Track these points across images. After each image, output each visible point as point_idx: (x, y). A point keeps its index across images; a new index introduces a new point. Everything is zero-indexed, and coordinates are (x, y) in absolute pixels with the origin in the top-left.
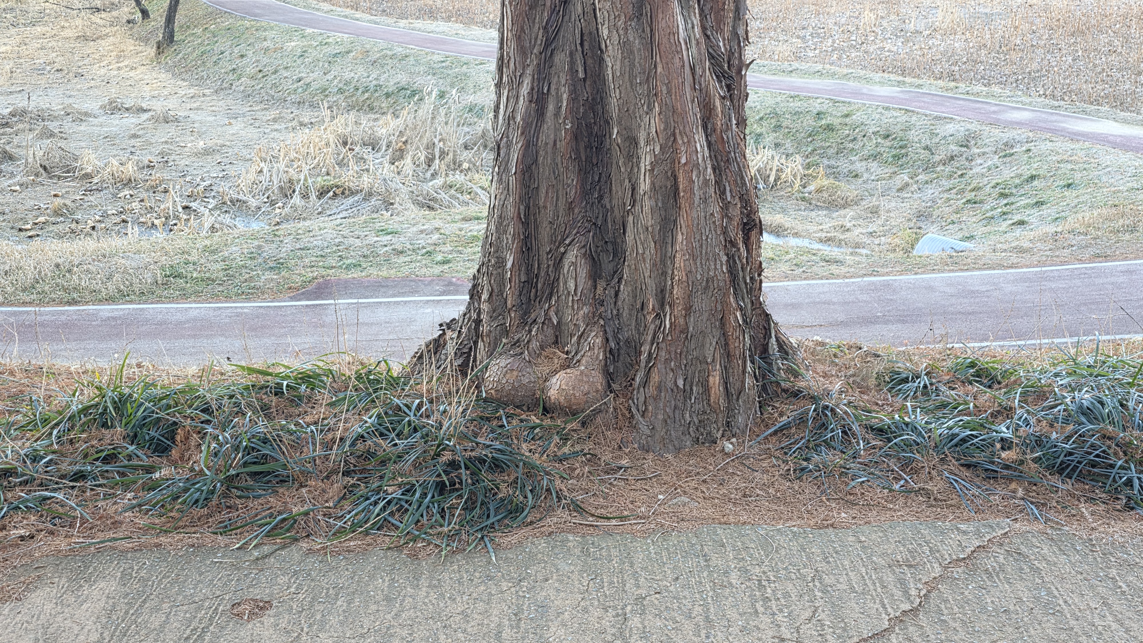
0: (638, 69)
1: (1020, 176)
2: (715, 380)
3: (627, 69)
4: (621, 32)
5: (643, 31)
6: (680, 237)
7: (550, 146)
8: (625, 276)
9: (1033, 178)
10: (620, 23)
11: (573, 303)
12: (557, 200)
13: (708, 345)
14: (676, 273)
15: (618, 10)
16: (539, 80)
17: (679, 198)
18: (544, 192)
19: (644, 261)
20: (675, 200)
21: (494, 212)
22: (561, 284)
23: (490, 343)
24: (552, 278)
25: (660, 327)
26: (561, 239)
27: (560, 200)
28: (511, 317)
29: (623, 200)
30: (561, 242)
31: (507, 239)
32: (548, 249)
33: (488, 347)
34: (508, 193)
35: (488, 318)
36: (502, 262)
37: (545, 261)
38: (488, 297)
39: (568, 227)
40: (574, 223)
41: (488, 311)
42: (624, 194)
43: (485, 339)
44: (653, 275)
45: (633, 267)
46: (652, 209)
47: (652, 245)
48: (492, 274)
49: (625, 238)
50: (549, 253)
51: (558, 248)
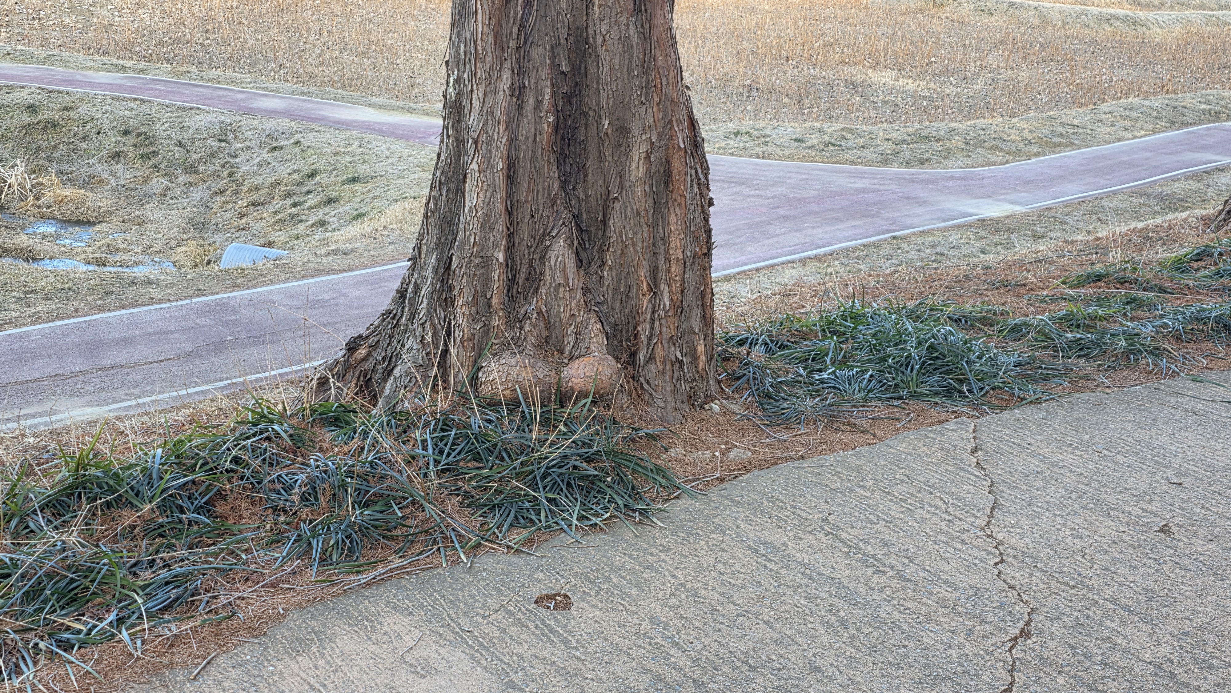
0: (636, 61)
1: (297, 171)
2: (701, 348)
3: (626, 62)
4: (623, 27)
5: (642, 26)
6: (673, 218)
7: (531, 140)
8: (609, 262)
9: (313, 174)
10: (621, 19)
11: (564, 294)
12: (538, 193)
13: (694, 317)
14: (672, 252)
15: (620, 7)
16: (518, 74)
17: (672, 182)
18: (526, 186)
19: (634, 244)
20: (666, 184)
21: (476, 211)
22: (548, 277)
23: (473, 347)
24: (538, 272)
25: (659, 305)
26: (544, 232)
27: (541, 193)
28: (499, 316)
29: (607, 188)
30: (544, 235)
31: (494, 236)
32: (529, 244)
33: (470, 352)
34: (494, 190)
35: (470, 321)
36: (487, 261)
37: (526, 256)
38: (470, 299)
39: (551, 219)
40: (557, 215)
41: (470, 314)
42: (609, 183)
43: (466, 344)
44: (647, 257)
45: (619, 252)
46: (646, 194)
47: (645, 228)
48: (475, 275)
49: (605, 225)
50: (531, 247)
51: (542, 242)
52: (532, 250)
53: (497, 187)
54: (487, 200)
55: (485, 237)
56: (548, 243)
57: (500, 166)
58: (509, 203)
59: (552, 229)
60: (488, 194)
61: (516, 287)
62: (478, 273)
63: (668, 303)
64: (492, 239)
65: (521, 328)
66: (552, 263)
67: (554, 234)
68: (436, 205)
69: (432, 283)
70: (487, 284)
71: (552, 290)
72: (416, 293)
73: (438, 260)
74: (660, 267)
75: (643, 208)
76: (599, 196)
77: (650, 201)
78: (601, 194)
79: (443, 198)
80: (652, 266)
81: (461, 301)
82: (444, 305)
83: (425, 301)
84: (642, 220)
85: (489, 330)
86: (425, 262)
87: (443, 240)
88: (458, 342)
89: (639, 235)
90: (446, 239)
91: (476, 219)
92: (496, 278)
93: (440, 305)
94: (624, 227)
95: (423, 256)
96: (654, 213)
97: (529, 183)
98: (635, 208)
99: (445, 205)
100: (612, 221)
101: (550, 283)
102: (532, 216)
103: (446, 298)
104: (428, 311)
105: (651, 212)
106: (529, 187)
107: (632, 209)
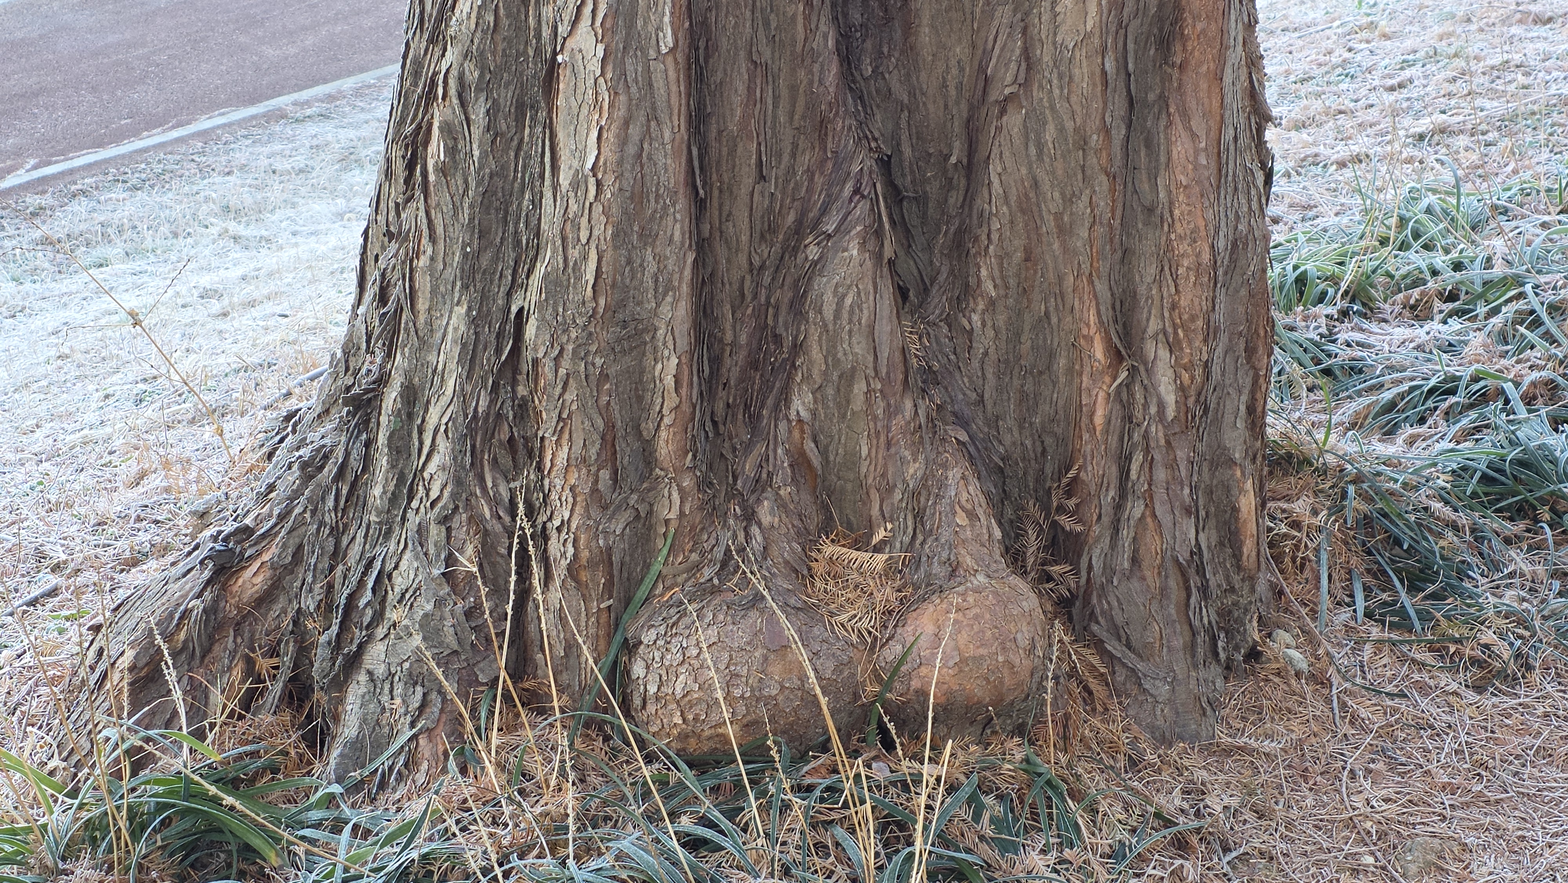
6: (1181, 148)
8: (989, 287)
11: (867, 400)
12: (775, 106)
14: (1183, 247)
17: (1184, 39)
18: (741, 88)
19: (1064, 231)
20: (1165, 44)
21: (599, 184)
22: (816, 353)
23: (609, 584)
24: (788, 341)
25: (1146, 406)
26: (799, 223)
27: (784, 104)
28: (681, 490)
29: (982, 69)
30: (799, 231)
31: (660, 259)
32: (757, 261)
33: (600, 600)
34: (653, 116)
35: (595, 513)
36: (638, 333)
37: (749, 297)
38: (593, 451)
39: (819, 180)
40: (837, 166)
41: (595, 490)
42: (987, 54)
43: (584, 576)
44: (1104, 267)
45: (1019, 255)
46: (1106, 84)
47: (1102, 183)
48: (604, 377)
49: (968, 177)
50: (762, 267)
51: (795, 251)
52: (767, 279)
53: (661, 104)
54: (631, 150)
55: (629, 262)
56: (813, 252)
57: (667, 40)
58: (695, 152)
59: (825, 211)
60: (635, 131)
61: (722, 394)
62: (612, 371)
63: (1170, 399)
64: (652, 267)
65: (749, 517)
66: (828, 312)
67: (831, 228)
68: (452, 151)
69: (461, 395)
70: (640, 399)
71: (830, 391)
72: (410, 416)
73: (473, 322)
74: (1142, 290)
75: (1094, 124)
76: (953, 92)
77: (1119, 105)
78: (960, 87)
79: (476, 132)
80: (1118, 292)
81: (563, 454)
82: (506, 461)
83: (443, 445)
84: (1092, 160)
85: (650, 528)
86: (430, 323)
87: (485, 262)
88: (559, 572)
89: (1082, 205)
90: (496, 259)
91: (598, 209)
92: (669, 381)
93: (495, 462)
94: (1036, 184)
95: (422, 305)
96: (1127, 138)
97: (752, 79)
98: (1069, 125)
99: (484, 155)
100: (995, 167)
101: (825, 374)
102: (762, 178)
103: (511, 439)
104: (459, 482)
105: (1119, 133)
106: (750, 90)
107: (1061, 130)
